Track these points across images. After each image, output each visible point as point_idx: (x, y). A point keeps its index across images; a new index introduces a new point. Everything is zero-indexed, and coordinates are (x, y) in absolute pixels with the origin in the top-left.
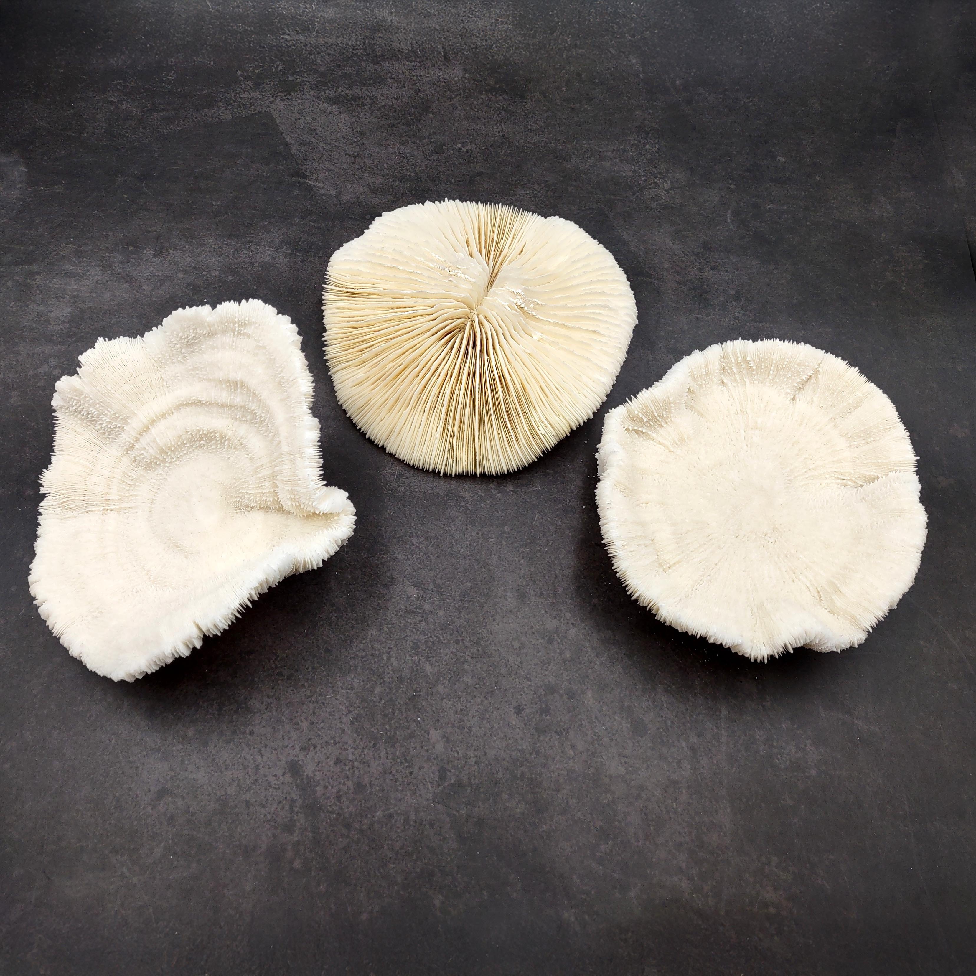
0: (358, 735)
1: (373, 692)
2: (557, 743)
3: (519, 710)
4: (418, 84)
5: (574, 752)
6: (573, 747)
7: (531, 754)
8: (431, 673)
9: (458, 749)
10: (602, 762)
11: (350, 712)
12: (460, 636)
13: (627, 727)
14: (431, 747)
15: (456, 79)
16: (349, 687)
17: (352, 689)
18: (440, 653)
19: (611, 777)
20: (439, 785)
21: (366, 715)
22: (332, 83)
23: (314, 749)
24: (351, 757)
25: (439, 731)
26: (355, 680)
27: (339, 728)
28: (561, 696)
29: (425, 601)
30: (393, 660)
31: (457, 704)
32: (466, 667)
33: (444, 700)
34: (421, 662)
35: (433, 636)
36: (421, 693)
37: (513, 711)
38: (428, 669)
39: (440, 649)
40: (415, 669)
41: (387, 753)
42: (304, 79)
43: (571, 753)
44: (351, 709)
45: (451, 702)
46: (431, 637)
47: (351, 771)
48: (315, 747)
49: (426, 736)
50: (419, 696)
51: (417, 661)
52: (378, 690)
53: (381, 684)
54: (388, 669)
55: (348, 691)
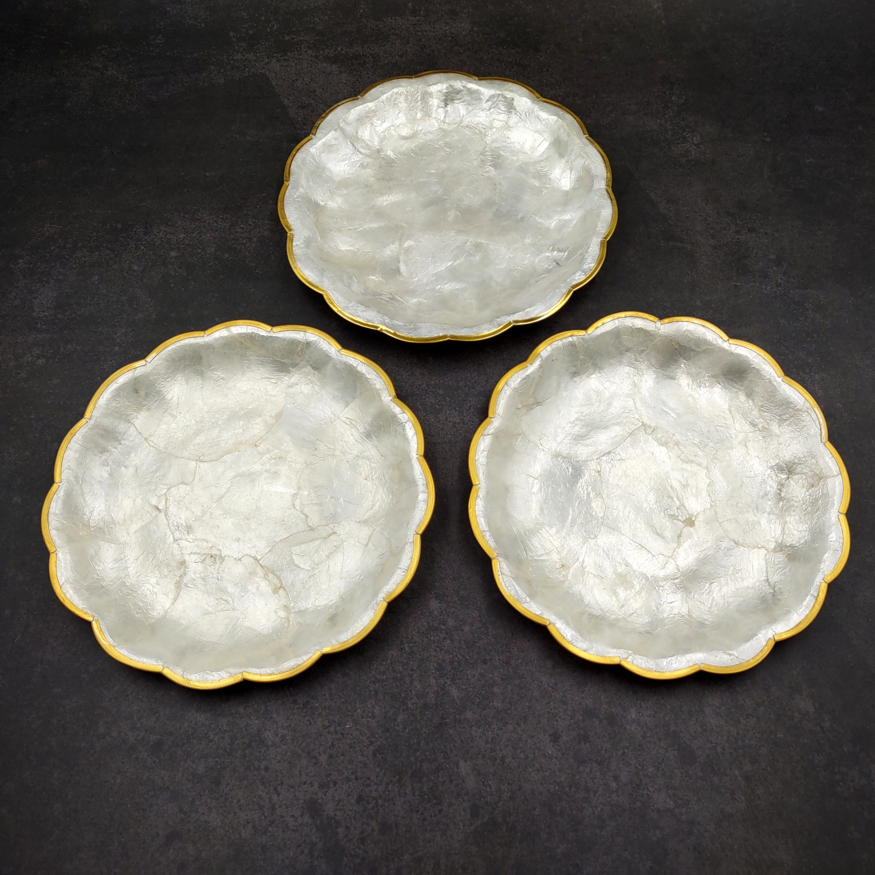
0: (381, 770)
1: (395, 720)
2: (598, 774)
3: (555, 738)
4: (423, 40)
5: (618, 785)
6: (616, 778)
7: (570, 787)
8: (458, 697)
9: (490, 782)
10: (648, 795)
11: (371, 743)
12: (489, 655)
13: (674, 755)
14: (460, 781)
15: (464, 33)
16: (370, 715)
17: (373, 717)
18: (467, 675)
19: (658, 811)
20: (471, 825)
21: (389, 746)
22: (331, 41)
23: (335, 785)
24: (374, 794)
25: (468, 763)
26: (376, 707)
27: (361, 762)
28: (601, 721)
29: (448, 616)
30: (416, 683)
31: (488, 732)
32: (496, 689)
33: (474, 728)
34: (446, 685)
35: (459, 655)
36: (448, 720)
37: (549, 739)
38: (454, 692)
39: (467, 670)
40: (441, 693)
41: (413, 789)
42: (301, 38)
43: (614, 785)
44: (373, 739)
45: (481, 730)
46: (456, 656)
47: (375, 809)
48: (335, 783)
49: (456, 770)
50: (446, 723)
51: (443, 683)
52: (400, 718)
53: (403, 711)
54: (412, 693)
55: (369, 719)
